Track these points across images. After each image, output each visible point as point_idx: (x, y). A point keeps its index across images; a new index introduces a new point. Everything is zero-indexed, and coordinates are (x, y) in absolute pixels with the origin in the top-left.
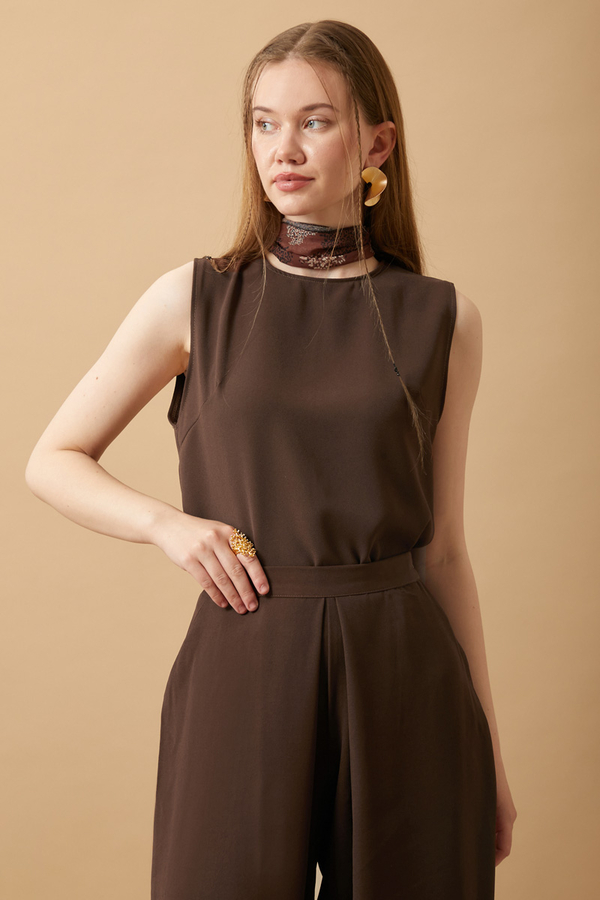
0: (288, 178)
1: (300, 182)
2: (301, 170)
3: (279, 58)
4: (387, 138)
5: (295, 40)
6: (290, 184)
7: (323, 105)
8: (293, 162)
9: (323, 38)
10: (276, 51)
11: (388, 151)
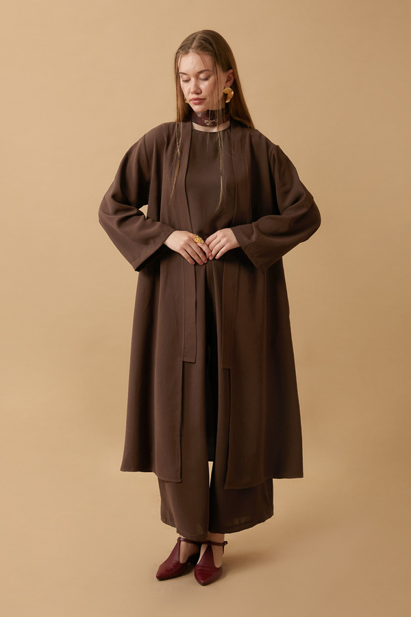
0: (196, 99)
1: (201, 101)
2: (200, 96)
3: (187, 53)
4: (231, 76)
5: (192, 44)
6: (197, 101)
7: (205, 70)
8: (197, 94)
9: (202, 41)
10: (184, 48)
11: (232, 81)
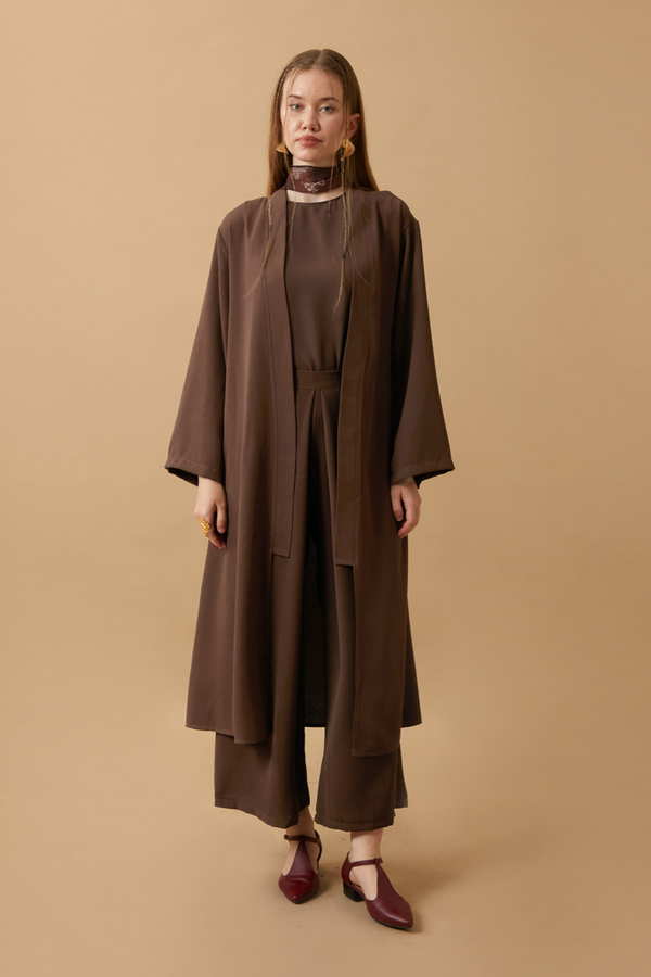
0: (308, 138)
4: (356, 123)
6: (307, 143)
8: (313, 130)
11: (355, 130)
